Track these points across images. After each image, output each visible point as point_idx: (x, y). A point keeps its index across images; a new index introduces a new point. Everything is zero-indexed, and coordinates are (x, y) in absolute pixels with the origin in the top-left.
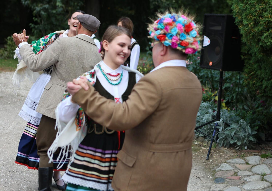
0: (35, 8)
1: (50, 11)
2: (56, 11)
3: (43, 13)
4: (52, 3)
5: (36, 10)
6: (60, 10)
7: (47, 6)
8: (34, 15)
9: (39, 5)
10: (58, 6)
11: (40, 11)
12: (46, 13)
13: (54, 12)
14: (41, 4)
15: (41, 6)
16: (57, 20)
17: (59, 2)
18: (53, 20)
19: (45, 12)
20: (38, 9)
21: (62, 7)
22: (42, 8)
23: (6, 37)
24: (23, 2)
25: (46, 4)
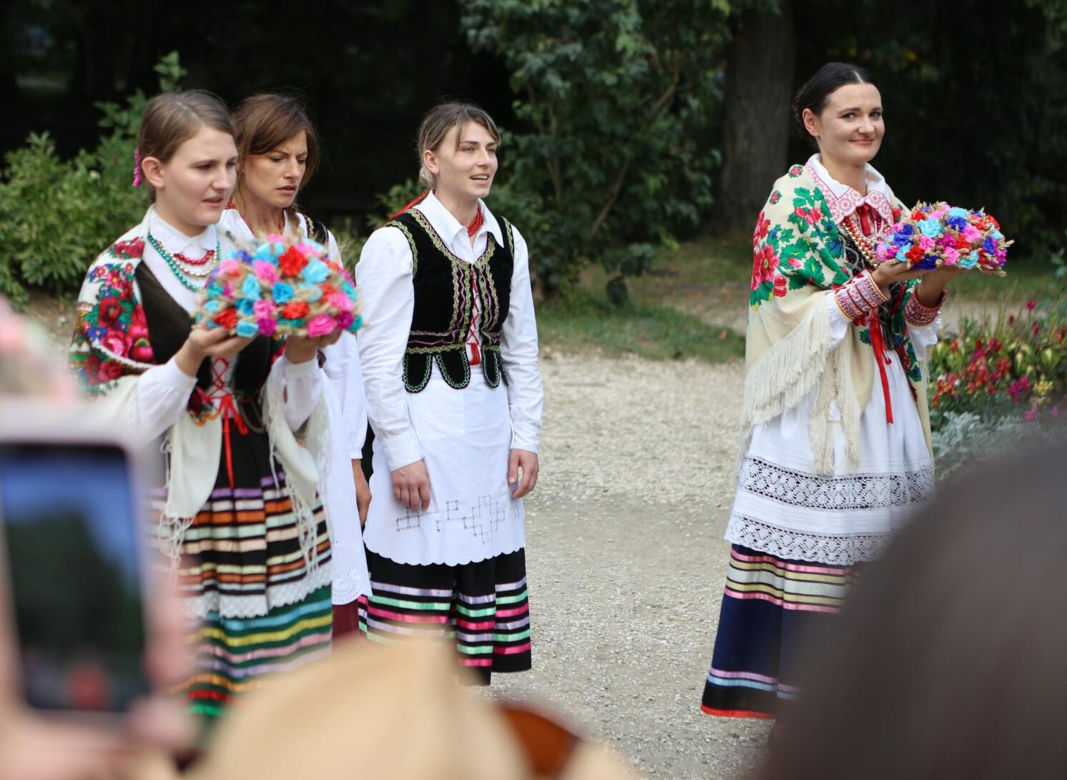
0: (520, 58)
1: (589, 72)
2: (620, 76)
3: (554, 80)
4: (601, 35)
5: (527, 66)
6: (635, 69)
7: (573, 49)
8: (516, 89)
9: (541, 46)
10: (624, 50)
11: (542, 72)
12: (568, 85)
13: (610, 79)
14: (549, 42)
15: (551, 50)
16: (617, 112)
17: (628, 33)
18: (600, 112)
19: (564, 77)
20: (534, 61)
21: (648, 56)
22: (551, 58)
23: (386, 190)
24: (472, 33)
25: (573, 40)
